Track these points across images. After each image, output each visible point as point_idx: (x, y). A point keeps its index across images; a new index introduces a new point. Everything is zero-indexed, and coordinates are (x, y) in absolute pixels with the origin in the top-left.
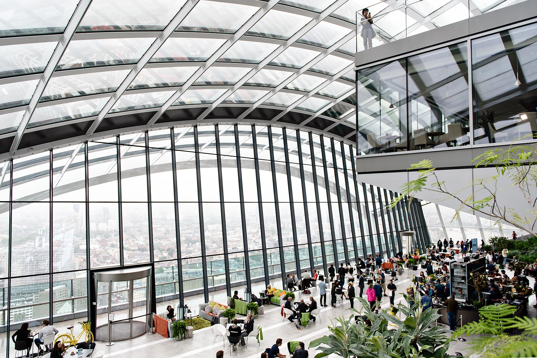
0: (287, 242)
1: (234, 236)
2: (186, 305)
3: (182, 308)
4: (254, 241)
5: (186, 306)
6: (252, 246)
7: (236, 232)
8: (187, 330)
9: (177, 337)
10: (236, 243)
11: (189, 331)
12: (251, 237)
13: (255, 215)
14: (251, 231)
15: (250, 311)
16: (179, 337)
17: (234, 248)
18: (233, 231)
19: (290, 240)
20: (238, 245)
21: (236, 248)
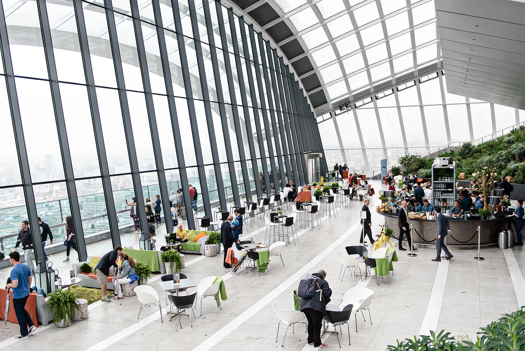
0: (95, 203)
1: (14, 200)
2: (50, 268)
3: (45, 273)
4: (47, 206)
5: (51, 270)
6: (44, 212)
7: (17, 194)
8: (78, 306)
9: (63, 321)
10: (19, 210)
11: (82, 307)
12: (41, 200)
13: (44, 169)
14: (41, 192)
15: (168, 265)
16: (66, 320)
17: (16, 217)
18: (13, 193)
19: (99, 199)
20: (22, 212)
21: (19, 216)
